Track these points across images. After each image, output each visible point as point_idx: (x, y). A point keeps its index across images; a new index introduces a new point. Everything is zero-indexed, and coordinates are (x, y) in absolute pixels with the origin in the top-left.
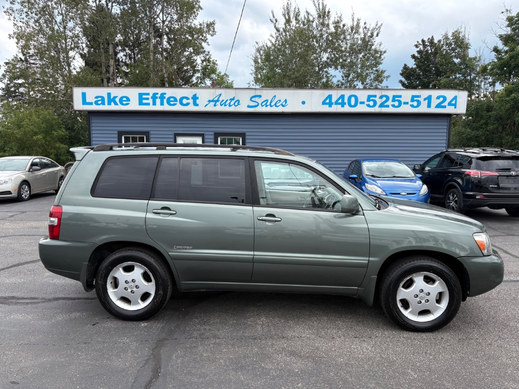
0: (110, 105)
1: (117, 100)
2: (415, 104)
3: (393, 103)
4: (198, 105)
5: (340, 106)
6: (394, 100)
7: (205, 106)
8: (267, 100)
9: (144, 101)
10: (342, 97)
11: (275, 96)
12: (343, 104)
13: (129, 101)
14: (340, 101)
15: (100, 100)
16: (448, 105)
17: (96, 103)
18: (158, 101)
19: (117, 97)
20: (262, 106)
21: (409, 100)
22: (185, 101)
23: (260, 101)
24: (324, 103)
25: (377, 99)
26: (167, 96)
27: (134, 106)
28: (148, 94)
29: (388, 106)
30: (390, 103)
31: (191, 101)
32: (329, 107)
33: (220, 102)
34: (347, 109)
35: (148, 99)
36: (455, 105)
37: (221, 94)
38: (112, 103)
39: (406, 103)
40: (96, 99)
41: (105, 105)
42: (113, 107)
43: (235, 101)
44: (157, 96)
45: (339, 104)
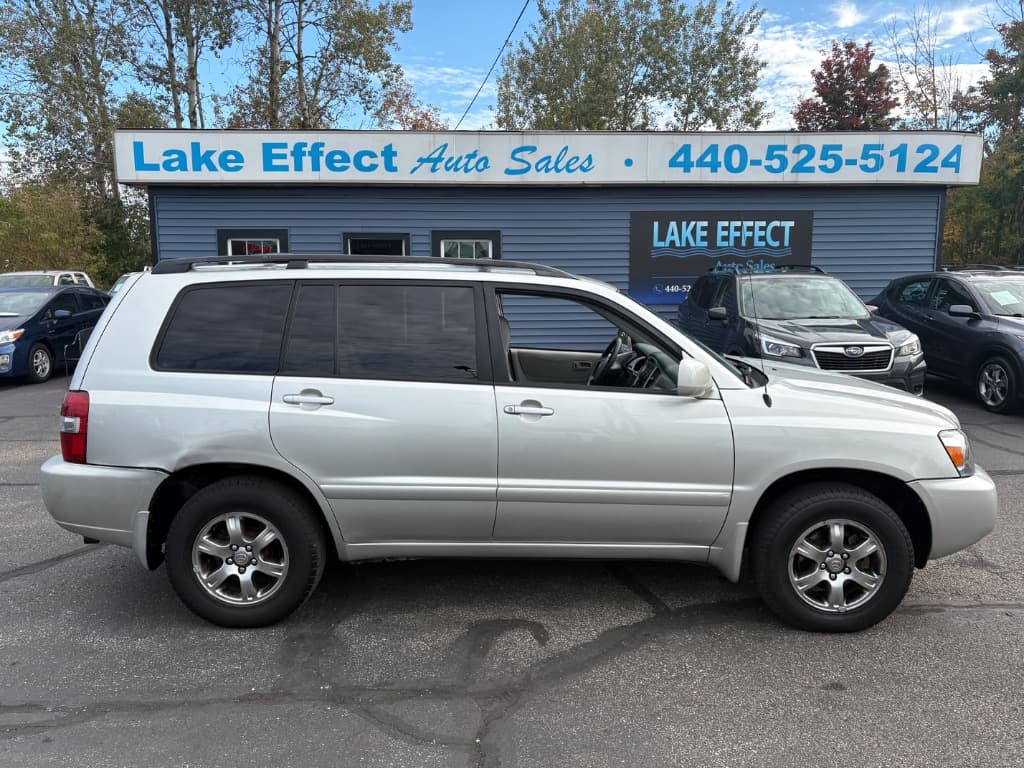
0: (200, 170)
1: (215, 159)
2: (871, 163)
3: (823, 163)
4: (395, 169)
5: (709, 169)
6: (824, 157)
7: (412, 172)
8: (550, 157)
9: (276, 162)
10: (713, 149)
11: (566, 148)
12: (714, 166)
13: (243, 161)
14: (708, 159)
15: (174, 159)
16: (943, 166)
17: (167, 166)
18: (307, 161)
19: (213, 152)
20: (538, 171)
21: (857, 156)
22: (366, 161)
23: (532, 158)
24: (673, 163)
25: (788, 154)
26: (326, 150)
27: (253, 172)
28: (284, 146)
29: (811, 170)
30: (816, 162)
31: (380, 161)
32: (685, 171)
33: (445, 160)
34: (723, 176)
35: (284, 156)
36: (956, 166)
37: (445, 146)
38: (204, 166)
39: (852, 162)
40: (166, 158)
41: (186, 170)
42: (204, 176)
43: (477, 158)
44: (304, 149)
45: (706, 165)
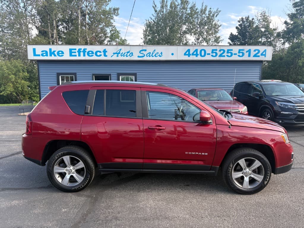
0: (52, 56)
1: (56, 53)
2: (241, 54)
3: (227, 54)
4: (106, 56)
5: (195, 56)
6: (228, 52)
7: (111, 57)
8: (150, 53)
9: (73, 54)
10: (196, 50)
11: (155, 50)
12: (197, 55)
13: (64, 54)
14: (195, 53)
15: (45, 53)
16: (261, 55)
17: (42, 55)
18: (82, 54)
19: (56, 51)
20: (147, 56)
21: (237, 52)
22: (98, 54)
23: (145, 53)
24: (185, 54)
25: (218, 52)
26: (87, 51)
27: (66, 57)
28: (75, 49)
29: (224, 56)
30: (225, 54)
31: (102, 54)
32: (188, 57)
33: (121, 54)
34: (199, 58)
35: (75, 52)
36: (265, 55)
37: (121, 49)
38: (53, 55)
39: (235, 54)
40: (42, 53)
41: (48, 56)
42: (53, 58)
43: (130, 53)
44: (81, 50)
45: (195, 55)
